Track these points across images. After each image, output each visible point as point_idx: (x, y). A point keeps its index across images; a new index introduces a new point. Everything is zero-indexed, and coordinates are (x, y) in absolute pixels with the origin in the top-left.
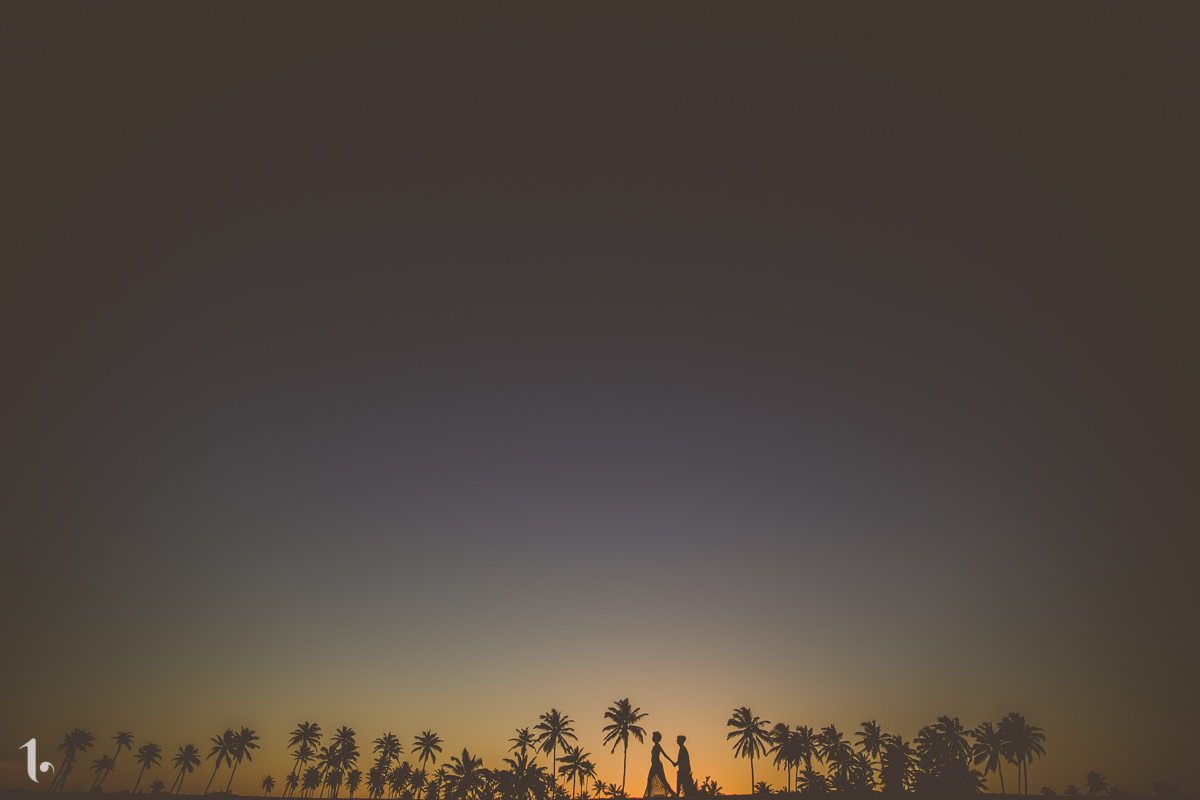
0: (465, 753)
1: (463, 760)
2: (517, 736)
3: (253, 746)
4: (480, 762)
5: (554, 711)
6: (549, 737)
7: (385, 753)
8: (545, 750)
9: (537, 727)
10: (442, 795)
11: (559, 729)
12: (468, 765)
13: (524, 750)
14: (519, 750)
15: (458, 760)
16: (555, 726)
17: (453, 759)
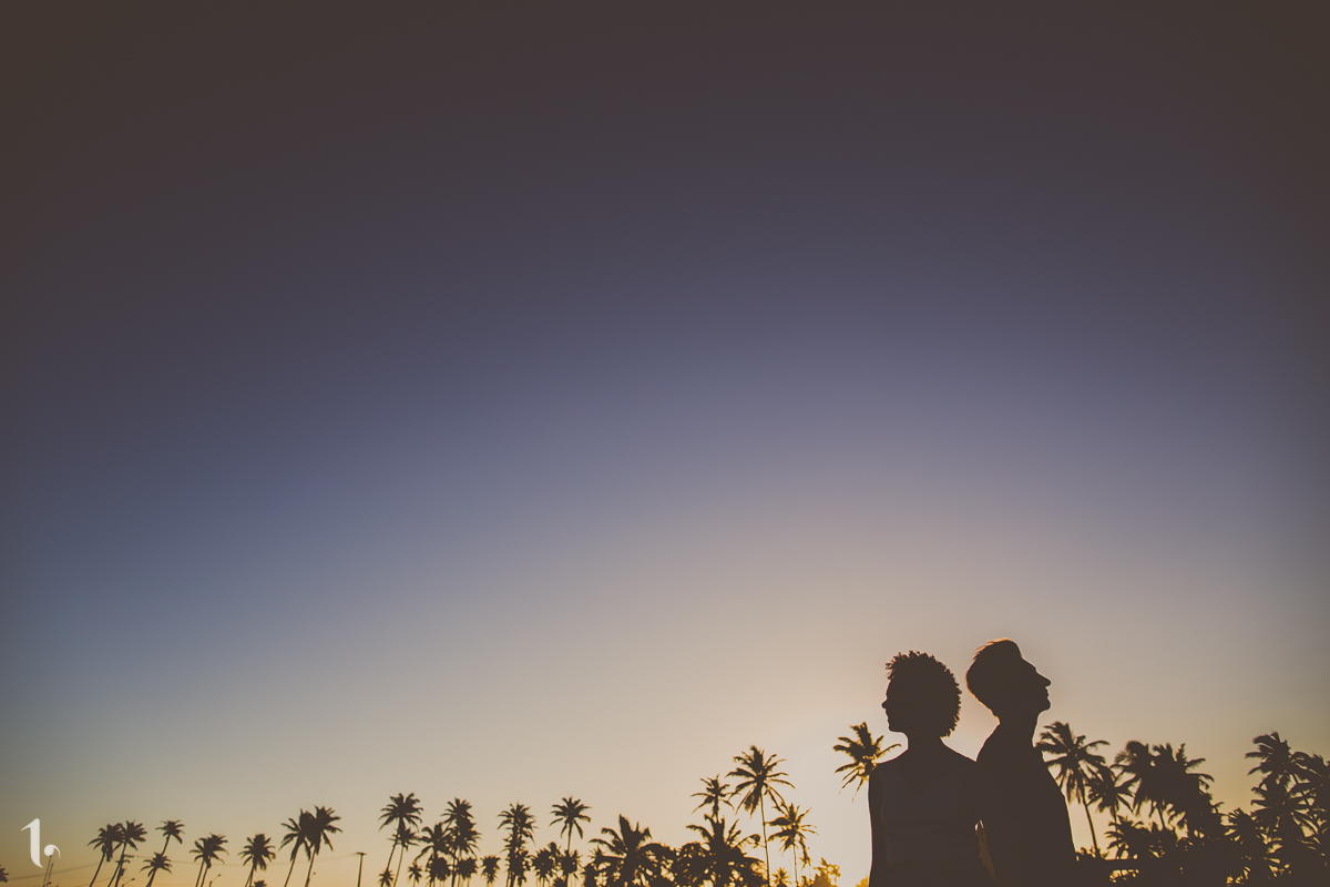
0: (624, 822)
1: (622, 831)
2: (703, 788)
3: (333, 829)
4: (647, 832)
5: (754, 749)
6: (751, 788)
7: (514, 829)
8: (747, 808)
9: (731, 773)
10: (601, 880)
11: (764, 777)
12: (629, 838)
13: (716, 809)
14: (708, 809)
15: (613, 832)
16: (757, 768)
17: (605, 830)
